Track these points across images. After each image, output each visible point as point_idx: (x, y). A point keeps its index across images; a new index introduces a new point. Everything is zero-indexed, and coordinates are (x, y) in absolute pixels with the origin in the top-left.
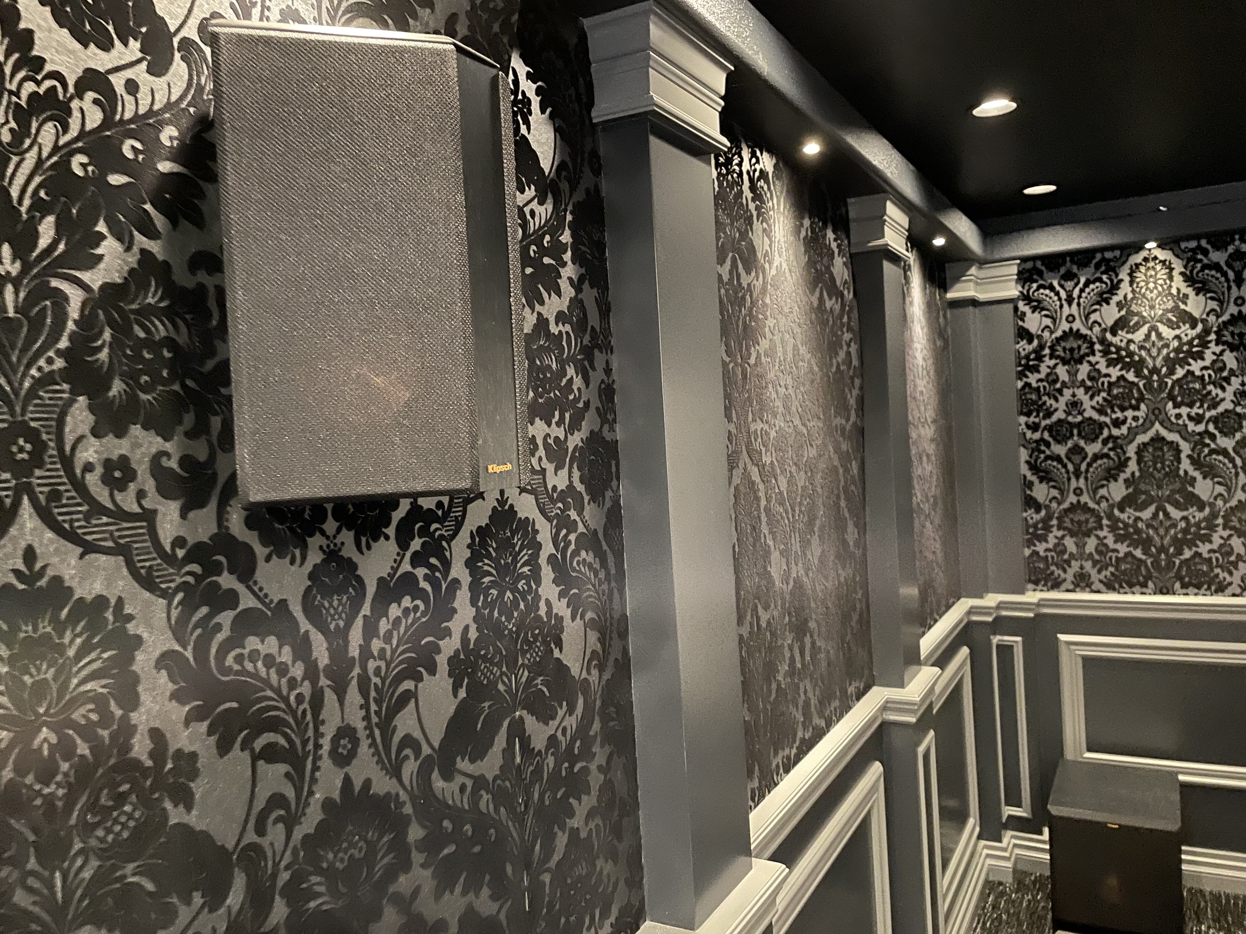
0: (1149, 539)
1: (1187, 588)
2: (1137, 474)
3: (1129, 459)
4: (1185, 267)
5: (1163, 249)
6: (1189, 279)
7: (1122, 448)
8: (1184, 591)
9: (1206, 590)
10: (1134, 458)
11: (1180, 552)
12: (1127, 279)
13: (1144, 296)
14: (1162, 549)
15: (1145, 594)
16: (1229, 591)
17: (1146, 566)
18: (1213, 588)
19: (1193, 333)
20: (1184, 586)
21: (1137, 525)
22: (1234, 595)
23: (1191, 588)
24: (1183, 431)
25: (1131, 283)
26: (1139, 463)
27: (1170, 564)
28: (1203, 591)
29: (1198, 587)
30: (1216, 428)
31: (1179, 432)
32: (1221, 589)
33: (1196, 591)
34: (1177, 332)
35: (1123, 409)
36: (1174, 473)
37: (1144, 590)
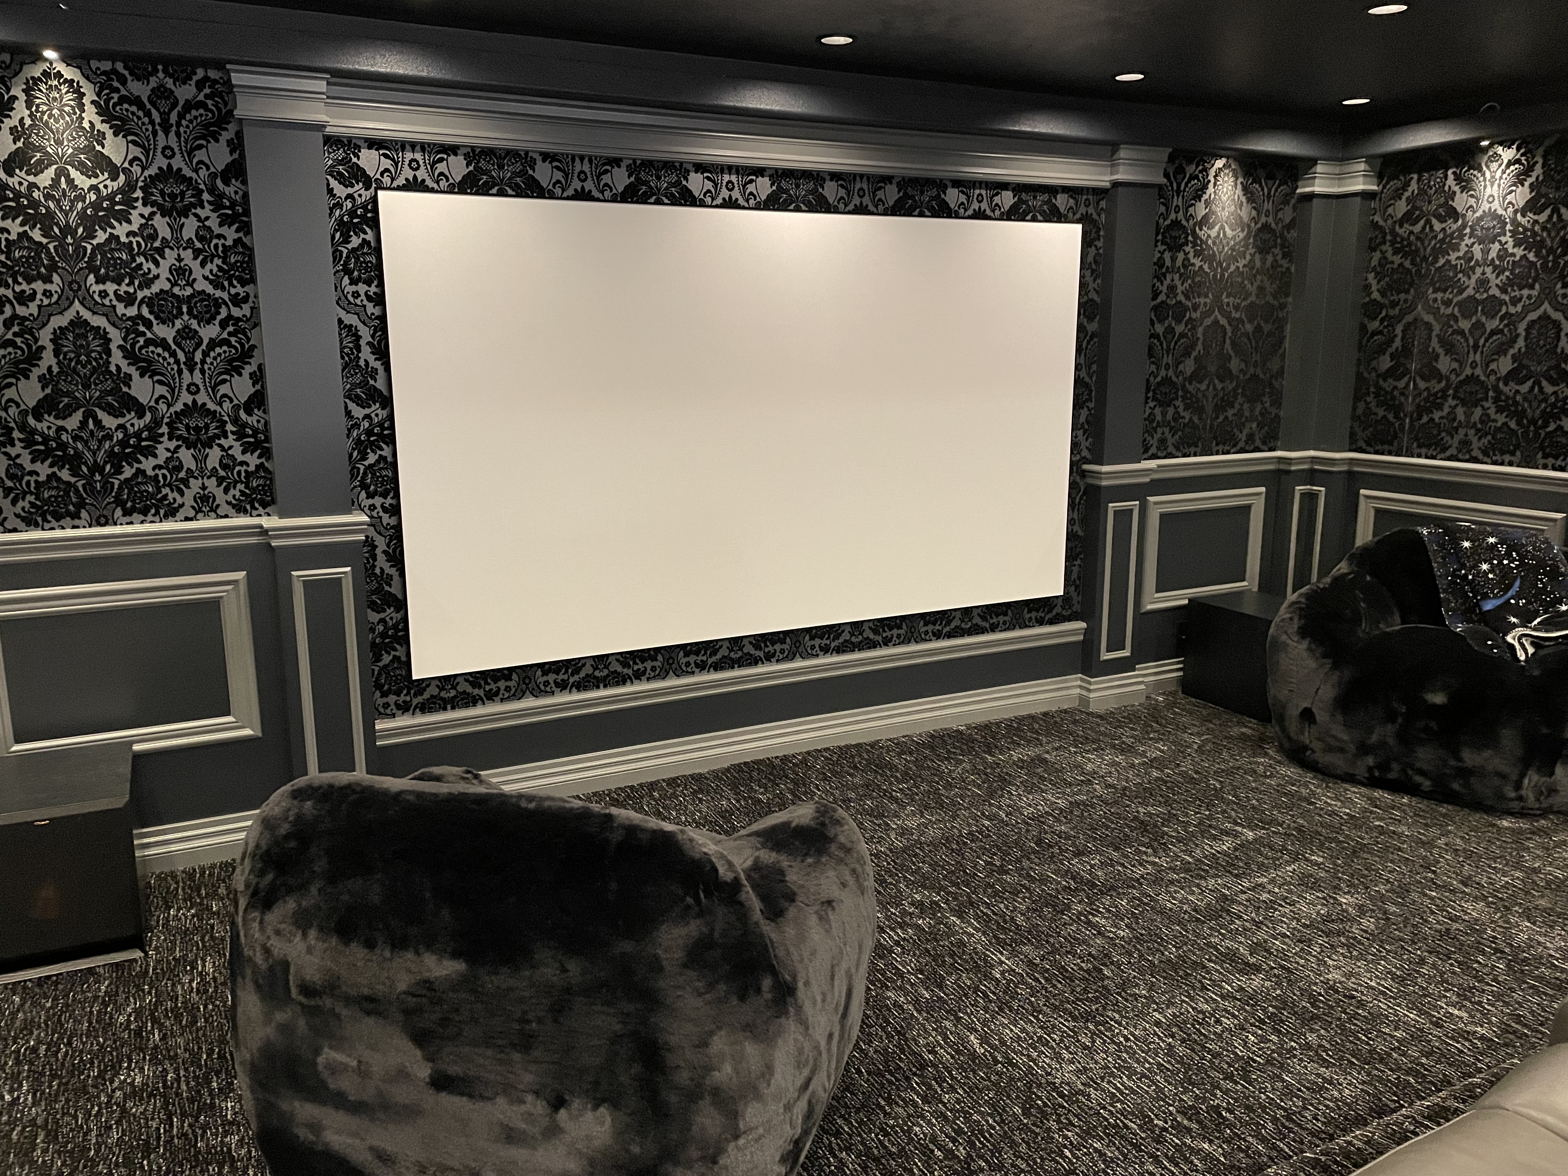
0: (78, 455)
1: (131, 515)
2: (56, 369)
3: (43, 348)
4: (98, 95)
5: (68, 65)
6: (104, 112)
7: (32, 335)
8: (128, 519)
9: (154, 515)
10: (50, 347)
11: (119, 470)
12: (23, 97)
13: (46, 124)
14: (96, 468)
15: (78, 527)
16: (181, 515)
17: (77, 491)
18: (162, 512)
19: (113, 186)
20: (127, 513)
21: (59, 438)
22: (187, 519)
23: (135, 515)
24: (109, 313)
25: (29, 104)
26: (57, 353)
27: (107, 485)
28: (150, 517)
29: (145, 512)
30: (151, 312)
31: (106, 315)
32: (172, 513)
33: (142, 518)
34: (94, 181)
35: (29, 280)
36: (103, 369)
37: (76, 522)
